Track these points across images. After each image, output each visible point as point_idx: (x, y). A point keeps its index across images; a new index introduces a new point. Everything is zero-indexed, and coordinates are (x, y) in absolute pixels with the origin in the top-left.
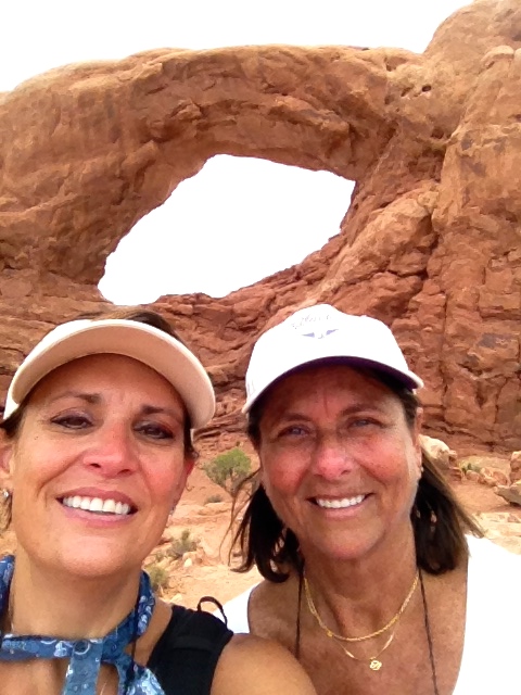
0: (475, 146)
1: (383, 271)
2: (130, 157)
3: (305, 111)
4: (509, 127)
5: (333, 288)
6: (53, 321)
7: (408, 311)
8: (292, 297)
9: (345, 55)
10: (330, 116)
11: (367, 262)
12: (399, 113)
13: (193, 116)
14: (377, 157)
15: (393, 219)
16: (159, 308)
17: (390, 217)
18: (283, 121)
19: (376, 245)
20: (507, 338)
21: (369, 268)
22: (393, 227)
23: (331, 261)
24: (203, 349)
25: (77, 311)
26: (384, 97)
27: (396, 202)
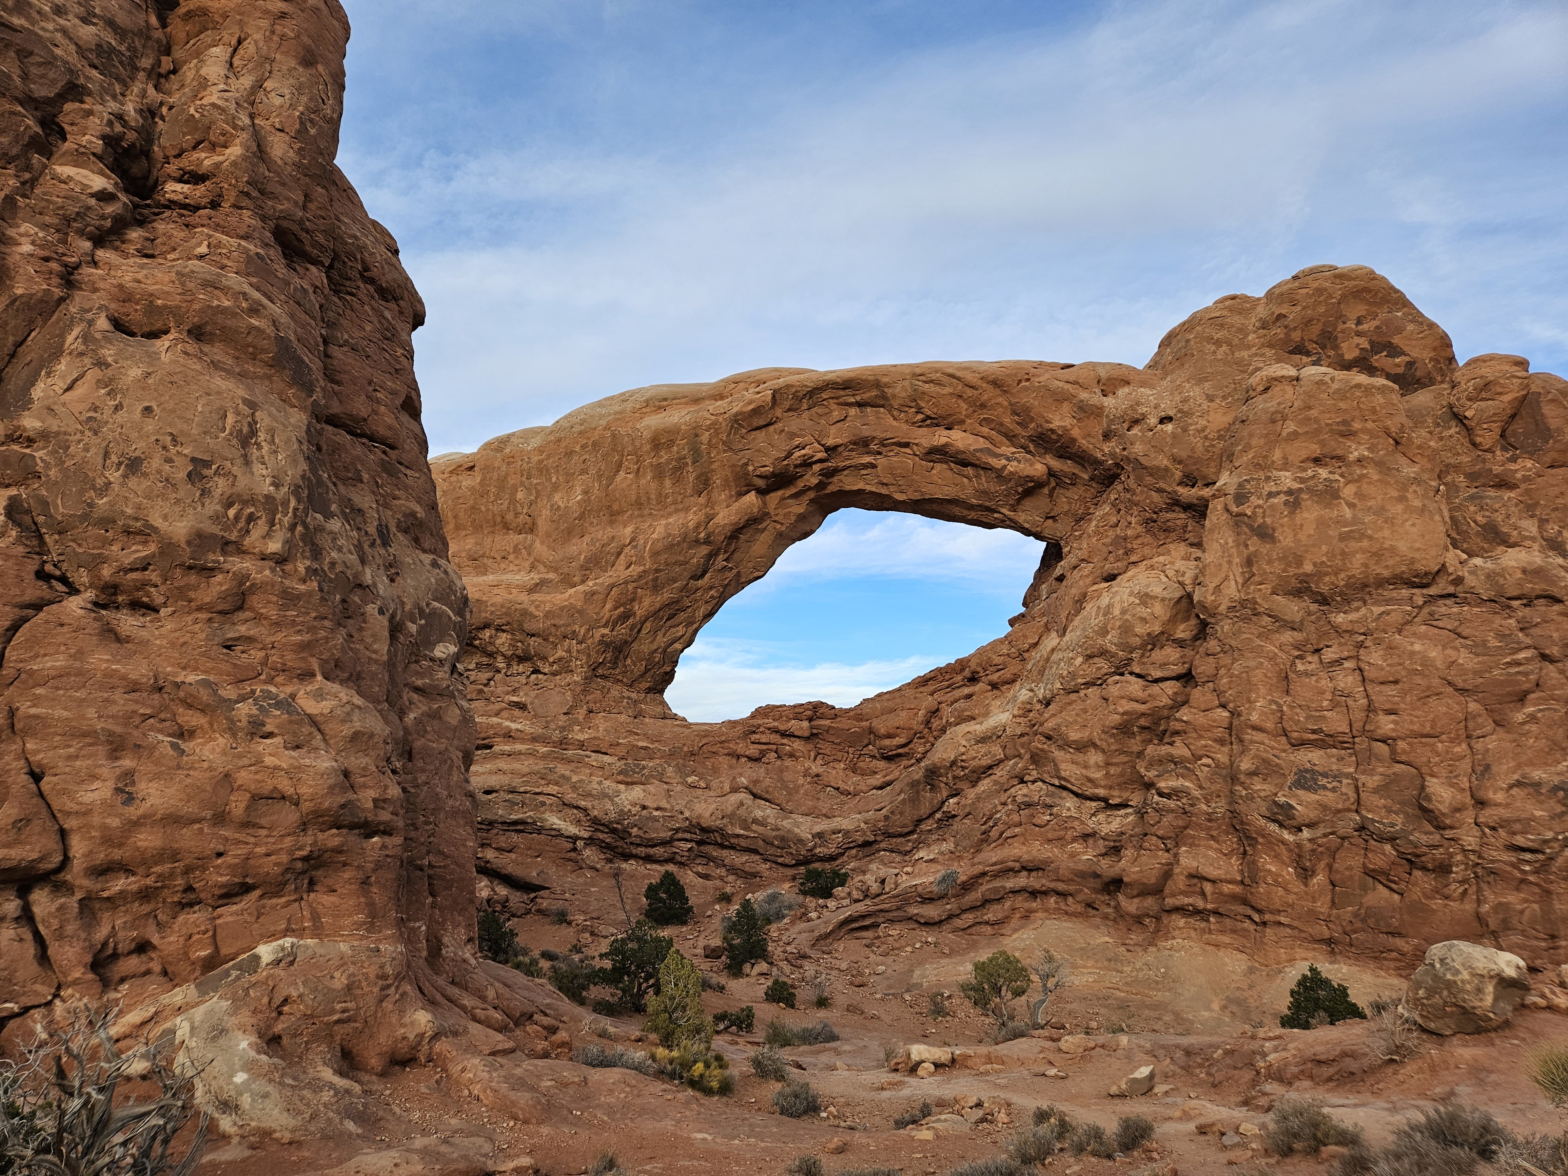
0: (1254, 500)
1: (1122, 674)
2: (721, 515)
3: (981, 450)
4: (1304, 475)
5: (1041, 697)
6: (604, 750)
7: (1167, 735)
8: (966, 710)
9: (1039, 376)
10: (1017, 455)
11: (1096, 660)
12: (1125, 453)
13: (814, 459)
14: (1091, 511)
15: (1132, 599)
16: (760, 726)
17: (1125, 597)
18: (946, 463)
19: (1109, 637)
20: (1335, 777)
21: (1099, 669)
22: (1134, 612)
23: (1026, 655)
24: (829, 789)
25: (636, 734)
26: (1101, 431)
27: (1130, 573)
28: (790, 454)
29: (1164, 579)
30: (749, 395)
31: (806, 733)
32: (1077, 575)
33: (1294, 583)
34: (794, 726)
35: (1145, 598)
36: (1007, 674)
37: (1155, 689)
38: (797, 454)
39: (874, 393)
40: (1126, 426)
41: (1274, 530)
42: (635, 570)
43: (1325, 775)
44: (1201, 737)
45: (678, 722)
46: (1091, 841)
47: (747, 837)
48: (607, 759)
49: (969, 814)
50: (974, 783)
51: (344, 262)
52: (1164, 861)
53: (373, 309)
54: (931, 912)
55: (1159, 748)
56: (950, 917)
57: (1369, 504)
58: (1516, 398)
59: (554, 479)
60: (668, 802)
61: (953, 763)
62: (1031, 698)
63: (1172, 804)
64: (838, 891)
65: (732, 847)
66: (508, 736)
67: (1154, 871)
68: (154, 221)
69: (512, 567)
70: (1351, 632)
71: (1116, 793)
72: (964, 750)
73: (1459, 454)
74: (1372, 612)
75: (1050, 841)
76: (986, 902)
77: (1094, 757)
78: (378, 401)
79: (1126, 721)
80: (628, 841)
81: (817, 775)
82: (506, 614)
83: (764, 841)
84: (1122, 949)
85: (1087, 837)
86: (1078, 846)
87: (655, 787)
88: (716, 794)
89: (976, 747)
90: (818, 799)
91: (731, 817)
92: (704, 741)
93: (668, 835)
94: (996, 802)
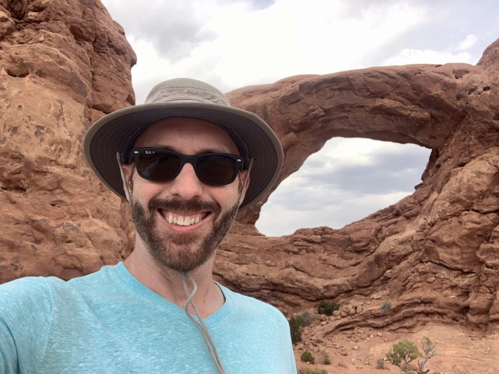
1: (468, 210)
3: (398, 107)
5: (429, 222)
6: (229, 249)
7: (491, 238)
8: (394, 229)
9: (425, 71)
10: (415, 109)
11: (456, 204)
12: (468, 105)
13: (320, 115)
14: (452, 133)
15: (473, 175)
16: (298, 238)
17: (469, 174)
18: (382, 114)
19: (462, 193)
21: (457, 208)
22: (474, 181)
23: (422, 203)
24: (330, 266)
25: (243, 242)
26: (455, 96)
27: (471, 163)
28: (308, 114)
29: (489, 165)
30: (289, 88)
31: (319, 241)
32: (446, 164)
34: (313, 237)
35: (479, 174)
36: (413, 212)
37: (485, 217)
38: (312, 114)
39: (347, 83)
40: (467, 92)
45: (262, 237)
46: (455, 289)
47: (294, 288)
48: (231, 253)
49: (396, 277)
50: (398, 263)
51: (101, 40)
52: (489, 298)
53: (113, 58)
54: (379, 322)
55: (486, 245)
56: (388, 325)
60: (258, 272)
61: (388, 254)
62: (425, 223)
63: (493, 271)
64: (335, 312)
65: (287, 292)
67: (485, 303)
68: (24, 29)
71: (466, 267)
72: (393, 247)
75: (435, 289)
76: (405, 318)
77: (456, 250)
78: (116, 98)
79: (471, 232)
81: (325, 260)
83: (301, 290)
84: (470, 339)
85: (453, 287)
86: (448, 292)
87: (252, 266)
88: (279, 268)
89: (399, 246)
90: (326, 271)
91: (286, 279)
92: (273, 245)
93: (257, 287)
94: (409, 271)
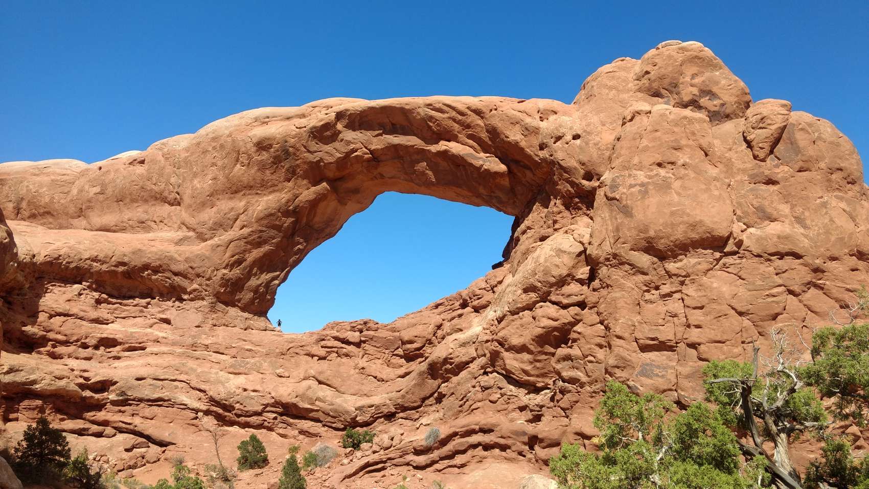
0: (622, 189)
1: (544, 302)
2: (303, 195)
3: (467, 155)
4: (651, 173)
5: (498, 316)
6: (221, 351)
7: (570, 341)
8: (458, 325)
9: (502, 107)
10: (490, 158)
11: (529, 292)
12: (552, 158)
13: (364, 158)
15: (552, 253)
16: (328, 335)
17: (548, 251)
18: (447, 162)
19: (537, 277)
20: (664, 368)
21: (531, 298)
22: (552, 261)
23: (495, 289)
24: (370, 377)
25: (245, 341)
26: (538, 144)
27: (554, 236)
28: (347, 156)
29: (572, 240)
30: (322, 116)
31: (357, 340)
32: (525, 236)
33: (645, 244)
34: (350, 335)
35: (560, 252)
36: (483, 301)
37: (563, 312)
38: (353, 155)
40: (553, 140)
41: (632, 209)
42: (246, 231)
43: (658, 367)
44: (588, 343)
45: (275, 333)
46: (524, 412)
47: (314, 410)
48: (223, 357)
49: (453, 394)
50: (456, 374)
52: (563, 424)
54: (422, 459)
55: (564, 350)
56: (433, 463)
57: (689, 193)
58: (780, 128)
59: (195, 169)
60: (261, 386)
61: (445, 360)
62: (494, 317)
63: (569, 386)
64: (365, 445)
65: (302, 417)
66: (157, 341)
67: (557, 431)
69: (166, 228)
70: (677, 275)
71: (539, 379)
72: (451, 351)
73: (746, 163)
74: (690, 262)
75: (499, 411)
76: (456, 453)
77: (526, 356)
79: (545, 332)
80: (233, 412)
81: (363, 368)
82: (159, 259)
83: (323, 413)
85: (522, 409)
86: (516, 414)
87: (254, 377)
88: (295, 381)
89: (459, 349)
90: (363, 384)
91: (302, 396)
92: (291, 345)
93: (260, 408)
94: (470, 385)
